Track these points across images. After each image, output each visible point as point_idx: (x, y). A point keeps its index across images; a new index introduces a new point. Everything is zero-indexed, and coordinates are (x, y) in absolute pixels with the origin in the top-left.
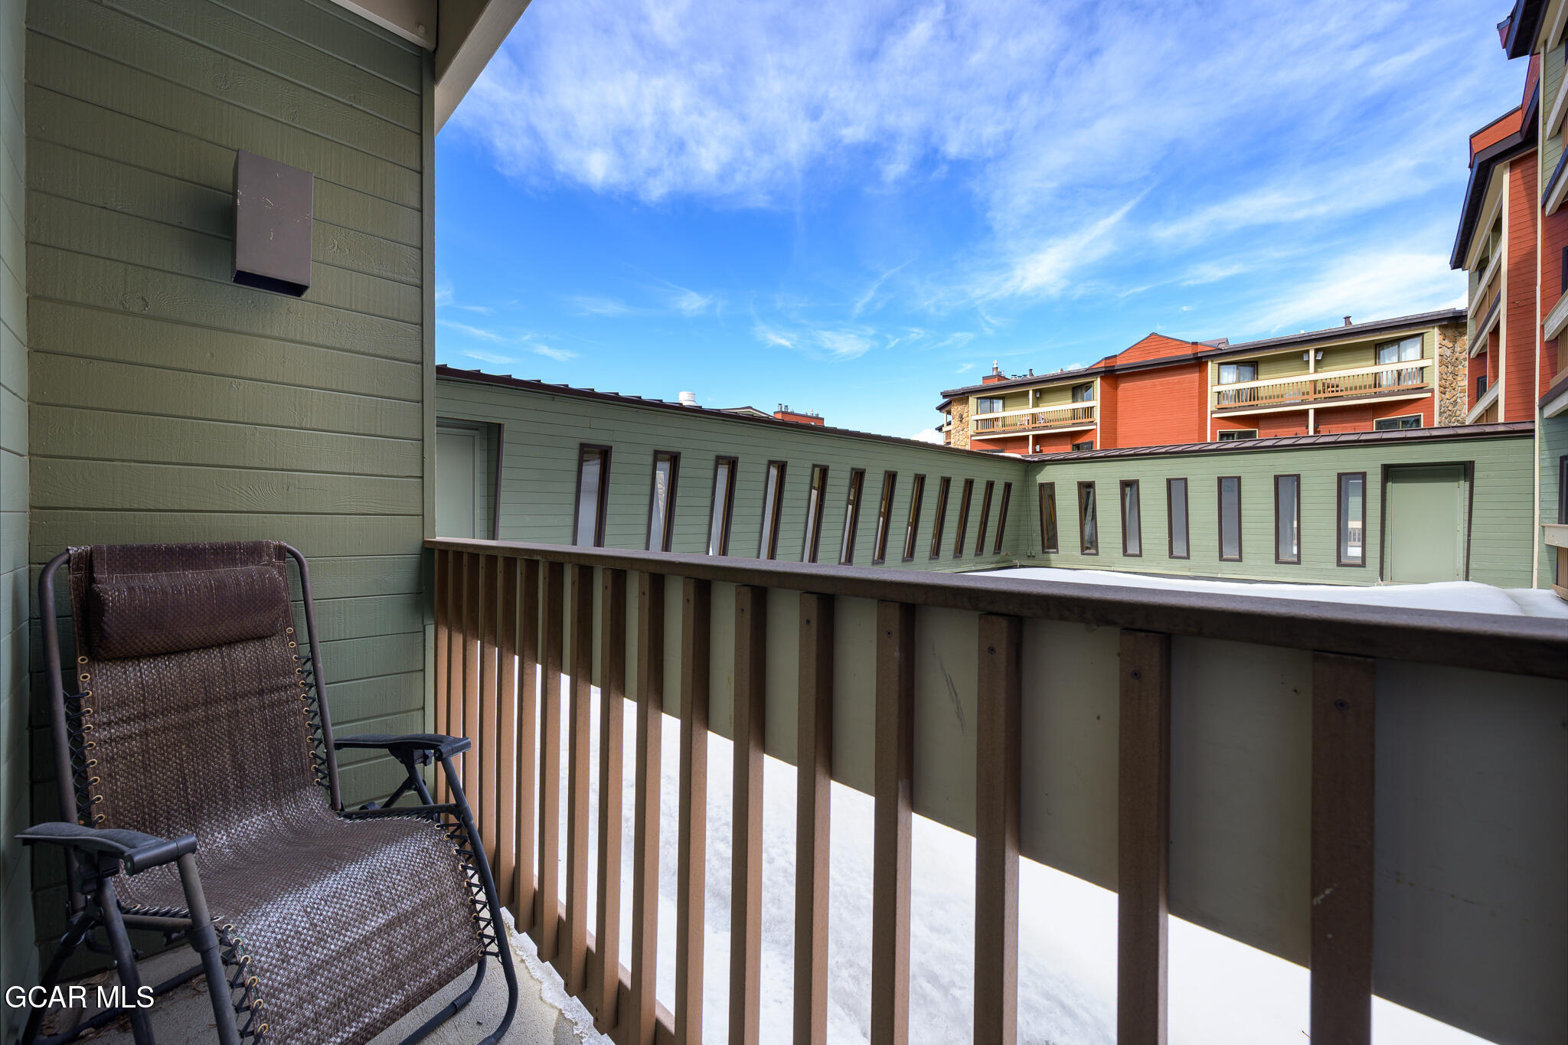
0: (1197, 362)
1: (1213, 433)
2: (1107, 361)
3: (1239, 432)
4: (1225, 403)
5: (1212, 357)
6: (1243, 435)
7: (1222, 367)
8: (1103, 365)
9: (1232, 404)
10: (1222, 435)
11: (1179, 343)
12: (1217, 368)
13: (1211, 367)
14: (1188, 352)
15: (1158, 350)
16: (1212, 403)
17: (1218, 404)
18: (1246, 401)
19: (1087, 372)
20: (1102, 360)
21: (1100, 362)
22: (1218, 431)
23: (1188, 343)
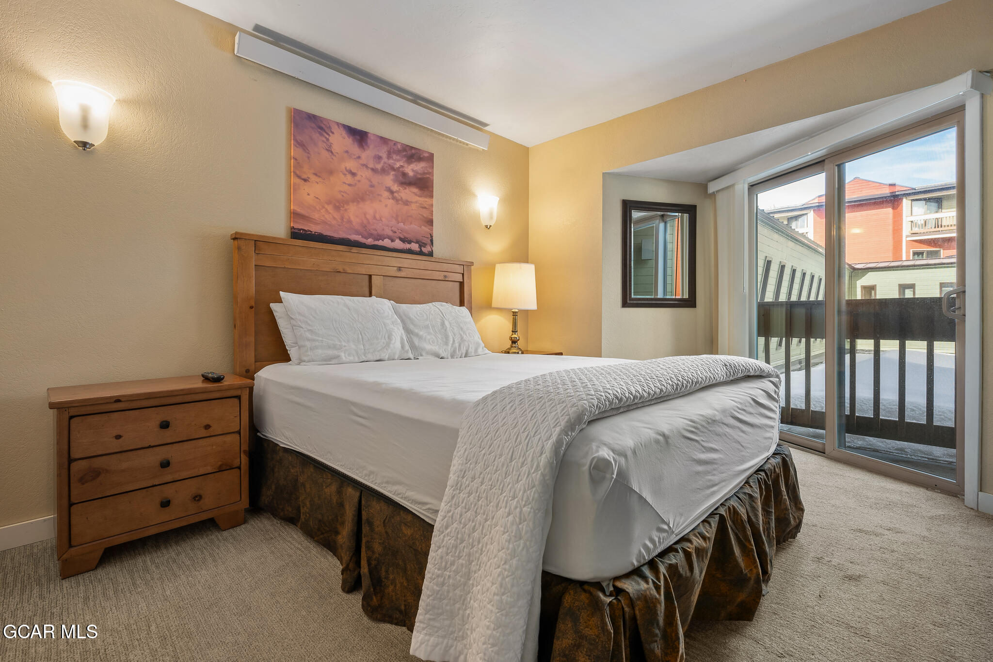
0: (893, 200)
1: (908, 252)
2: (820, 198)
3: (928, 252)
4: (916, 230)
5: (907, 195)
6: (931, 254)
7: (913, 202)
8: (816, 201)
9: (922, 231)
10: (915, 254)
11: (878, 184)
12: (910, 203)
13: (906, 203)
14: (886, 192)
15: (860, 190)
16: (906, 230)
17: (912, 230)
18: (931, 228)
19: (803, 207)
20: (816, 198)
21: (814, 199)
22: (912, 250)
23: (886, 185)
